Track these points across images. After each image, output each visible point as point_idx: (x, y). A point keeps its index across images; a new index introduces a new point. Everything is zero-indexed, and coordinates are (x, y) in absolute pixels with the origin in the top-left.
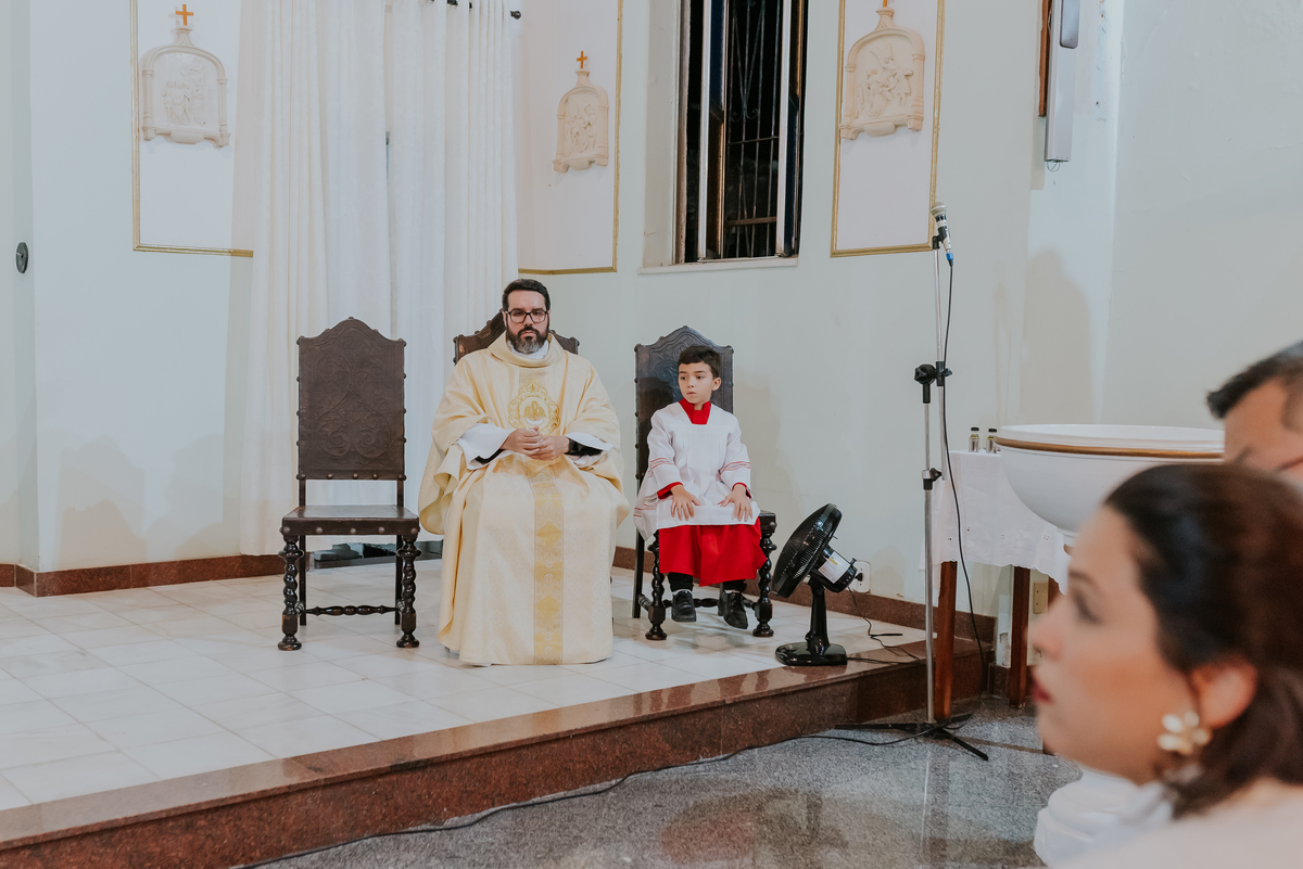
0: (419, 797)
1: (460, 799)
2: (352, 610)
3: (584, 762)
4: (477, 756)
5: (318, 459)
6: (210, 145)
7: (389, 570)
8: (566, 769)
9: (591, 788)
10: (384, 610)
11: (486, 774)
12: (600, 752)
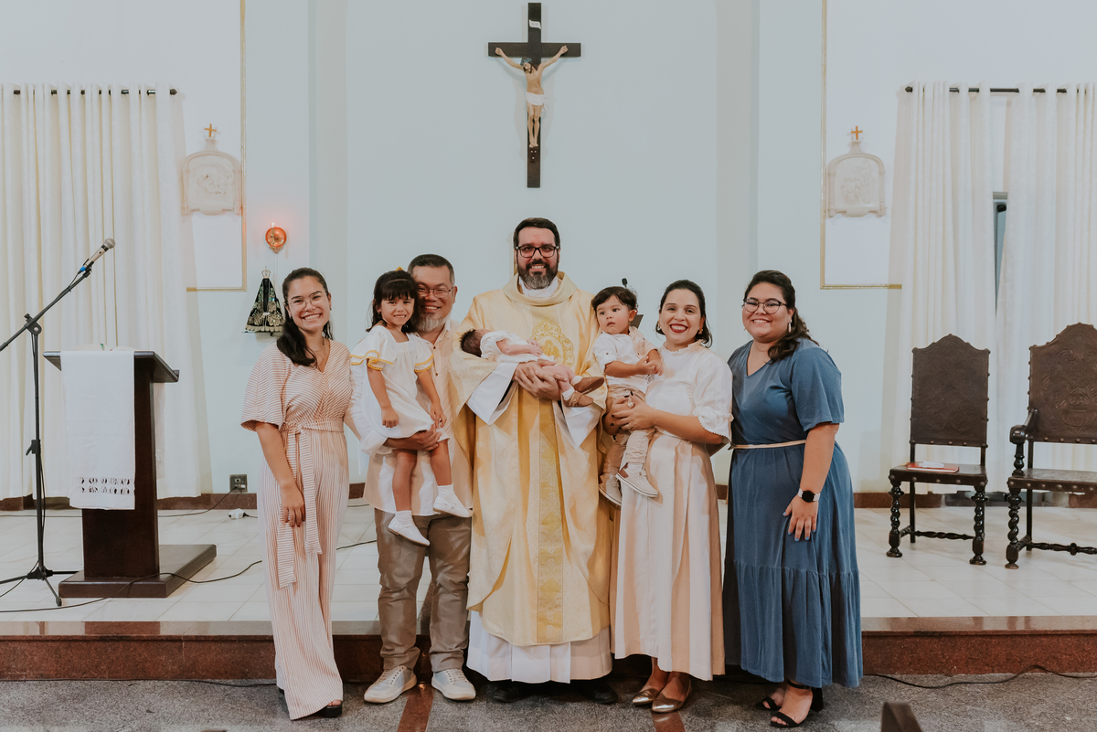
0: (936, 655)
1: (967, 662)
2: (941, 535)
3: (1070, 655)
4: (980, 636)
5: (923, 431)
6: (873, 215)
7: (969, 512)
8: (1054, 658)
9: (1075, 674)
10: (965, 537)
11: (987, 649)
12: (1084, 650)
